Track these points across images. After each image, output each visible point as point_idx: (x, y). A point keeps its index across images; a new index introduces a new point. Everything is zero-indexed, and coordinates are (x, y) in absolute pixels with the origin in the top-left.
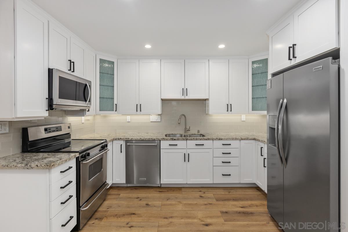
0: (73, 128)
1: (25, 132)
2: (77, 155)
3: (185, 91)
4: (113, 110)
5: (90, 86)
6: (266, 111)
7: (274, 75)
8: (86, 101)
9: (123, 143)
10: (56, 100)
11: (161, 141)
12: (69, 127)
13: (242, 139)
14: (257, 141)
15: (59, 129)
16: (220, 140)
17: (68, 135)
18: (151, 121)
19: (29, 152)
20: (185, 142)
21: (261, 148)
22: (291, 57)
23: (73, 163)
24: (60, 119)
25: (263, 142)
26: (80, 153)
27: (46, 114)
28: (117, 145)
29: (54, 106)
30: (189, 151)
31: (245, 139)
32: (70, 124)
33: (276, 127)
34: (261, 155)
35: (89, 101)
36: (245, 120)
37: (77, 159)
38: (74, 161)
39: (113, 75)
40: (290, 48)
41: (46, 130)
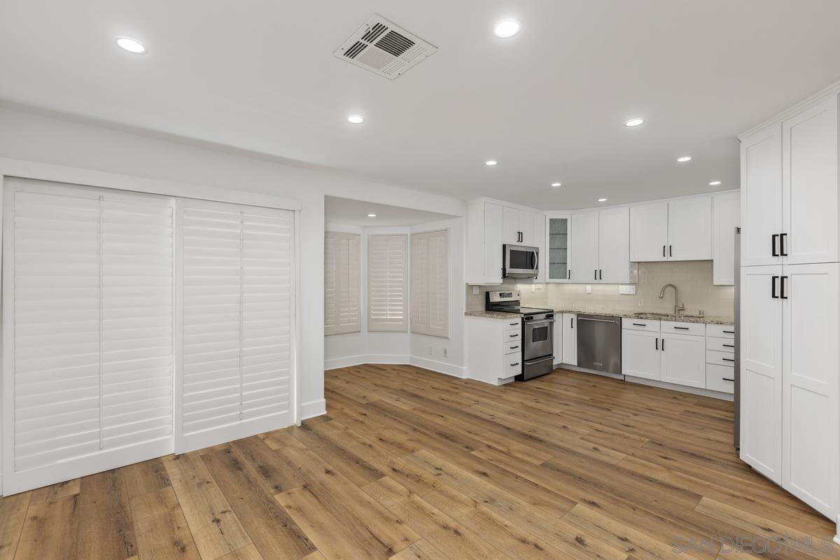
0: (522, 295)
1: (487, 294)
2: (523, 316)
3: (666, 250)
4: (566, 278)
5: (537, 253)
8: (533, 269)
9: (574, 317)
10: (508, 270)
11: (623, 319)
12: (519, 295)
15: (510, 295)
16: (717, 323)
17: (517, 302)
18: (621, 293)
19: (490, 310)
20: (658, 322)
23: (519, 321)
24: (512, 286)
26: (525, 315)
27: (501, 281)
28: (567, 318)
29: (507, 275)
30: (664, 336)
32: (519, 291)
35: (537, 268)
37: (522, 318)
38: (520, 320)
39: (566, 234)
41: (500, 295)
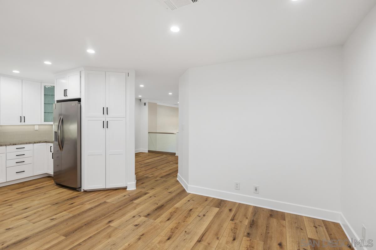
6: (53, 122)
7: (58, 101)
13: (35, 143)
14: (47, 143)
16: (14, 145)
21: (51, 147)
22: (65, 95)
25: (51, 142)
31: (38, 143)
33: (57, 131)
34: (51, 152)
36: (38, 129)
40: (64, 90)
